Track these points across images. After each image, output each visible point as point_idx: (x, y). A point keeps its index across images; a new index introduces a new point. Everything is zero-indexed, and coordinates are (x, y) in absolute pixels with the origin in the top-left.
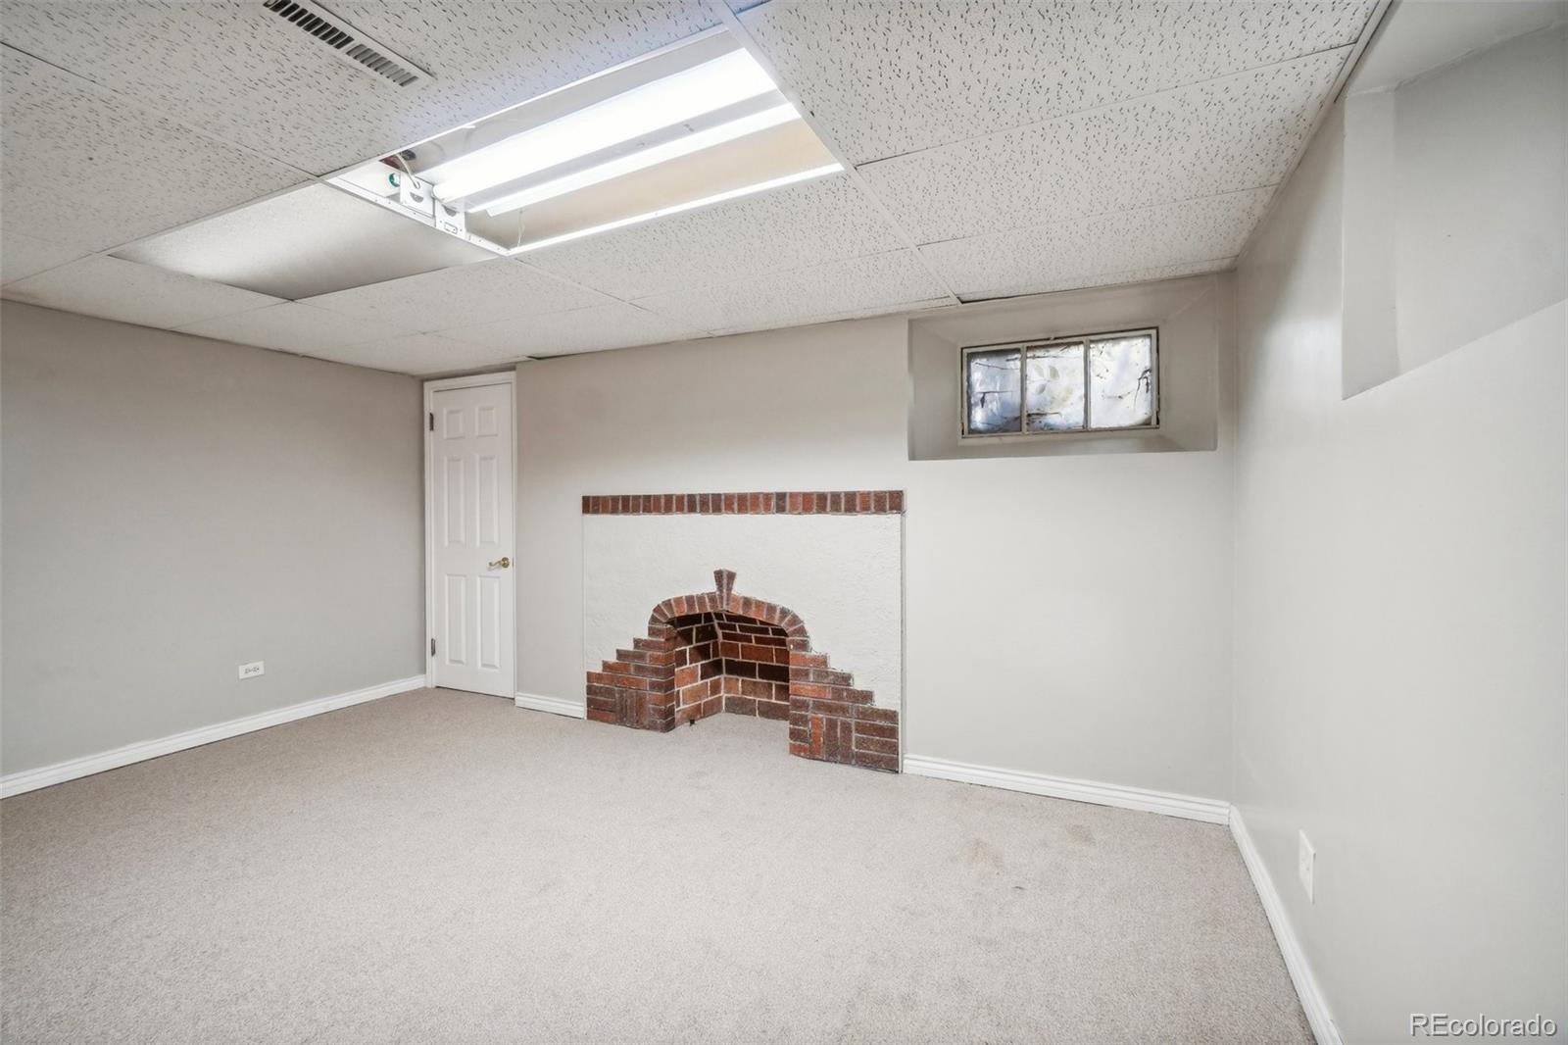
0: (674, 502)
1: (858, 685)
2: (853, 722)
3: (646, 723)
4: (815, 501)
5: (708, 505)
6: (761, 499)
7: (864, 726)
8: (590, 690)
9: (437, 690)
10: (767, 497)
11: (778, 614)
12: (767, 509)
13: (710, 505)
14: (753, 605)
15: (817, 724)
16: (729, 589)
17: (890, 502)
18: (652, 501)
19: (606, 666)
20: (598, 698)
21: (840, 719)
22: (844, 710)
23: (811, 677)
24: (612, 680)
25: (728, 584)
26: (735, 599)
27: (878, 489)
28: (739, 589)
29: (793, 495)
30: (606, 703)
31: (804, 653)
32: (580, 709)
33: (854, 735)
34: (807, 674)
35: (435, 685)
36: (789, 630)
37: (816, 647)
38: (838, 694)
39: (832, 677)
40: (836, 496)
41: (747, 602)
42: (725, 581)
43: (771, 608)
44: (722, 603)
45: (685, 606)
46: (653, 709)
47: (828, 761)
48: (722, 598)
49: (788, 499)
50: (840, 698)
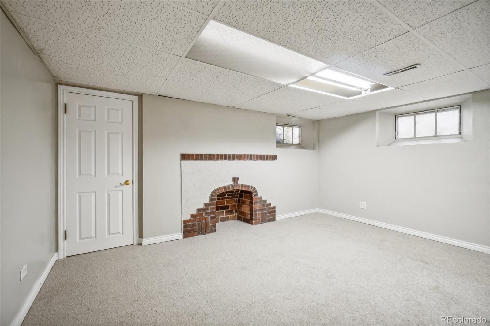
0: (220, 156)
1: (268, 202)
2: (267, 211)
3: (209, 231)
4: (259, 157)
5: (231, 158)
6: (246, 156)
7: (269, 212)
8: (185, 227)
9: (68, 258)
10: (248, 156)
11: (250, 188)
12: (248, 159)
13: (232, 158)
14: (244, 186)
15: (259, 214)
16: (237, 183)
17: (274, 158)
18: (212, 156)
19: (192, 216)
20: (189, 228)
21: (264, 212)
22: (265, 209)
23: (258, 203)
24: (194, 220)
25: (237, 181)
26: (239, 185)
27: (272, 154)
28: (240, 182)
29: (254, 155)
30: (192, 229)
31: (256, 197)
32: (180, 235)
33: (267, 214)
34: (257, 202)
35: (65, 256)
36: (253, 192)
37: (259, 195)
38: (264, 206)
39: (263, 202)
40: (264, 156)
41: (242, 185)
42: (236, 180)
43: (249, 186)
44: (235, 187)
45: (223, 189)
46: (212, 226)
47: (262, 223)
48: (235, 185)
49: (253, 156)
50: (264, 207)
